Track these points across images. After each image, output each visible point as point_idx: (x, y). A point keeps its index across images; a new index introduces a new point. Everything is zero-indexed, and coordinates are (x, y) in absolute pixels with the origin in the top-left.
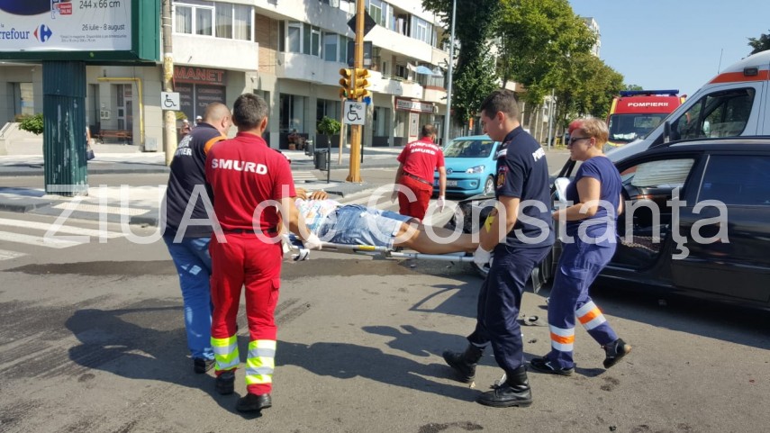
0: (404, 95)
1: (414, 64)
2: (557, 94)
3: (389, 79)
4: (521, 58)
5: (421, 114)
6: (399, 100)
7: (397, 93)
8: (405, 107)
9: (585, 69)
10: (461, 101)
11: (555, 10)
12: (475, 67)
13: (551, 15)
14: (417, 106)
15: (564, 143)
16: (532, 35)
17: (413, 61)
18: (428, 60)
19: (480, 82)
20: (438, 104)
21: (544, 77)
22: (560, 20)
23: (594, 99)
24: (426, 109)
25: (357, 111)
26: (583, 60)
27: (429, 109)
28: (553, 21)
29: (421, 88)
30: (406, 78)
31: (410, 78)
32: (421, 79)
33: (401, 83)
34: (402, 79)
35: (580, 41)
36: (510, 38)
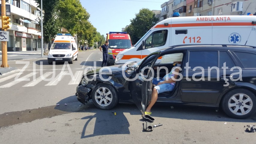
0: (19, 30)
1: (22, 19)
2: (78, 33)
3: (12, 24)
4: (66, 19)
5: (26, 38)
6: (16, 33)
7: (16, 30)
8: (20, 35)
9: (87, 25)
10: (47, 34)
11: (77, 4)
12: (51, 21)
13: (75, 6)
14: (25, 35)
15: (81, 49)
16: (69, 12)
17: (22, 18)
18: (29, 18)
19: (54, 27)
20: (33, 35)
21: (74, 27)
22: (79, 8)
23: (90, 35)
24: (28, 36)
25: (5, 35)
26: (86, 22)
27: (30, 36)
28: (76, 8)
29: (26, 28)
30: (20, 24)
31: (21, 24)
32: (26, 25)
33: (17, 26)
34: (18, 24)
35: (85, 16)
36: (62, 12)
